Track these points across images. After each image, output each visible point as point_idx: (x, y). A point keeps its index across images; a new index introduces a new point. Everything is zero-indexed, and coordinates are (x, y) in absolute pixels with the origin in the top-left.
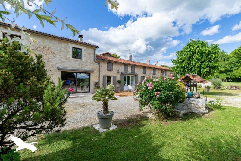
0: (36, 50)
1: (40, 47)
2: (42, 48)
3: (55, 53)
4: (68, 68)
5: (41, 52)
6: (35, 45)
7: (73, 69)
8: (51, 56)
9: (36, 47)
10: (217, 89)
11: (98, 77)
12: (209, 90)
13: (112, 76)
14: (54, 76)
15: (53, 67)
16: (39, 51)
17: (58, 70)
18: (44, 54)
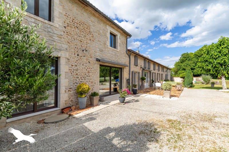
0: (73, 27)
1: (78, 23)
2: (80, 25)
3: (95, 36)
4: (106, 60)
5: (79, 31)
6: (72, 18)
7: (110, 61)
8: (90, 40)
9: (73, 21)
10: (207, 84)
11: (129, 73)
12: (214, 86)
13: (137, 72)
14: (93, 71)
15: (91, 57)
16: (77, 29)
17: (97, 62)
18: (82, 35)
